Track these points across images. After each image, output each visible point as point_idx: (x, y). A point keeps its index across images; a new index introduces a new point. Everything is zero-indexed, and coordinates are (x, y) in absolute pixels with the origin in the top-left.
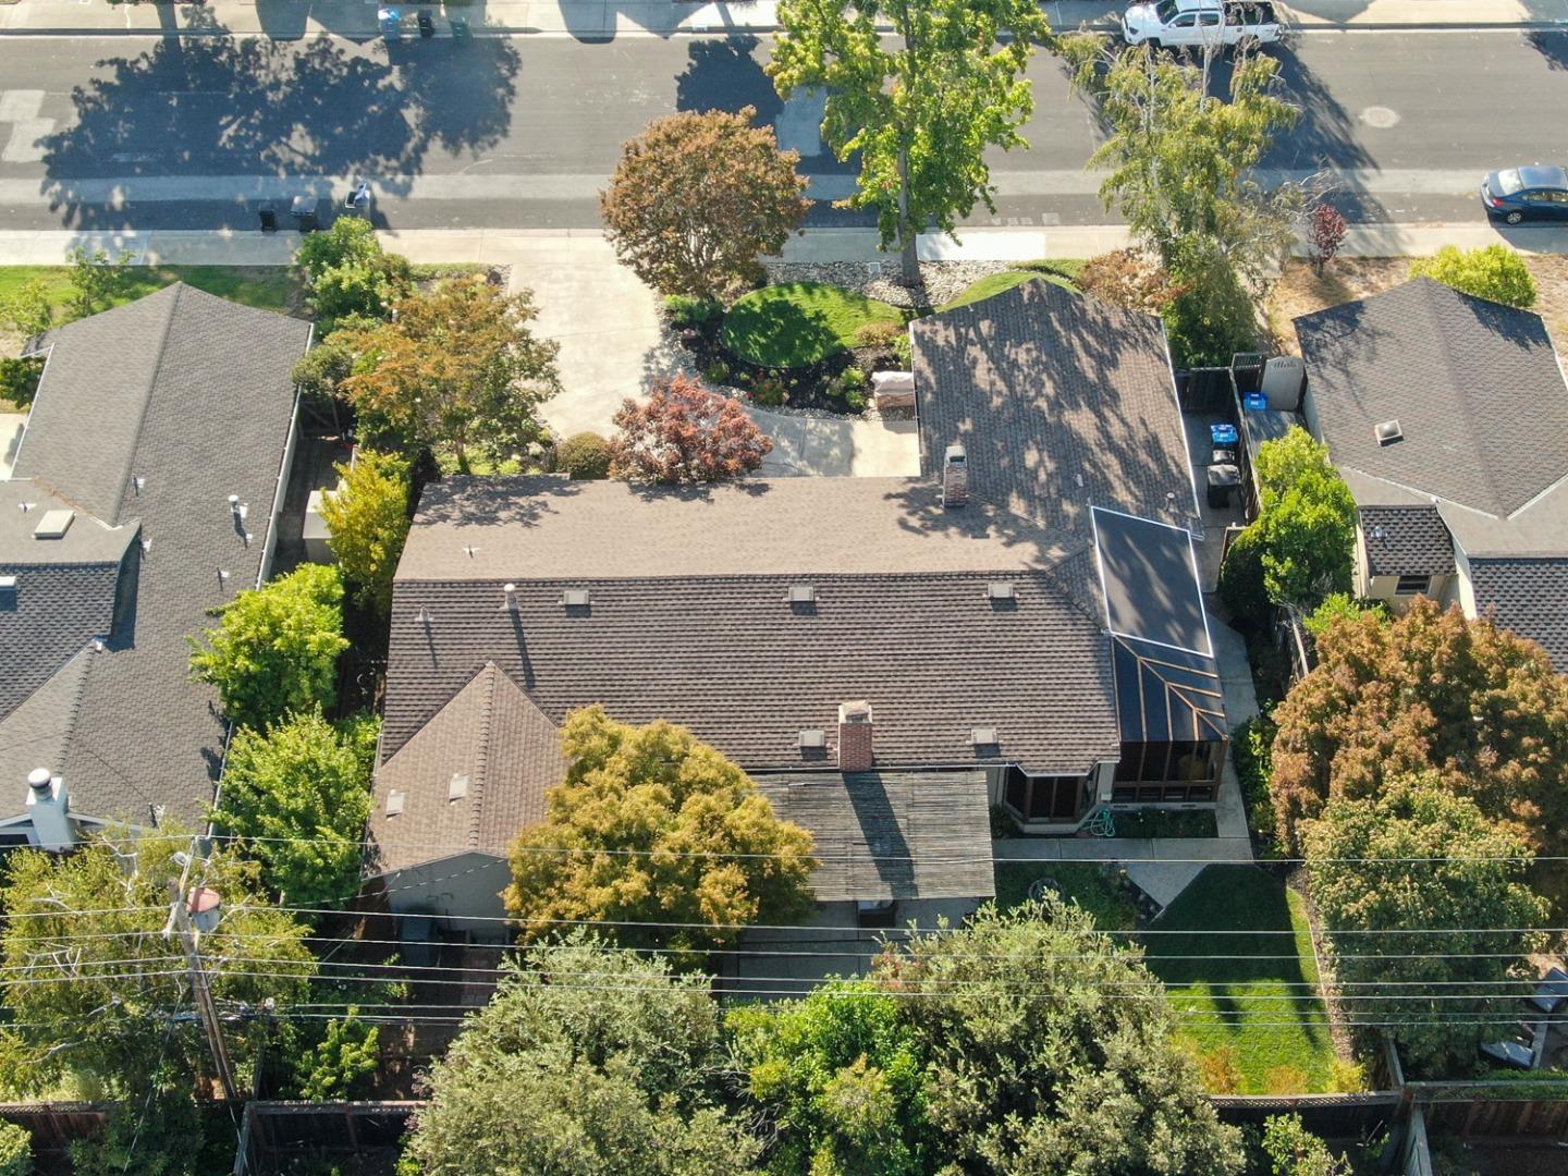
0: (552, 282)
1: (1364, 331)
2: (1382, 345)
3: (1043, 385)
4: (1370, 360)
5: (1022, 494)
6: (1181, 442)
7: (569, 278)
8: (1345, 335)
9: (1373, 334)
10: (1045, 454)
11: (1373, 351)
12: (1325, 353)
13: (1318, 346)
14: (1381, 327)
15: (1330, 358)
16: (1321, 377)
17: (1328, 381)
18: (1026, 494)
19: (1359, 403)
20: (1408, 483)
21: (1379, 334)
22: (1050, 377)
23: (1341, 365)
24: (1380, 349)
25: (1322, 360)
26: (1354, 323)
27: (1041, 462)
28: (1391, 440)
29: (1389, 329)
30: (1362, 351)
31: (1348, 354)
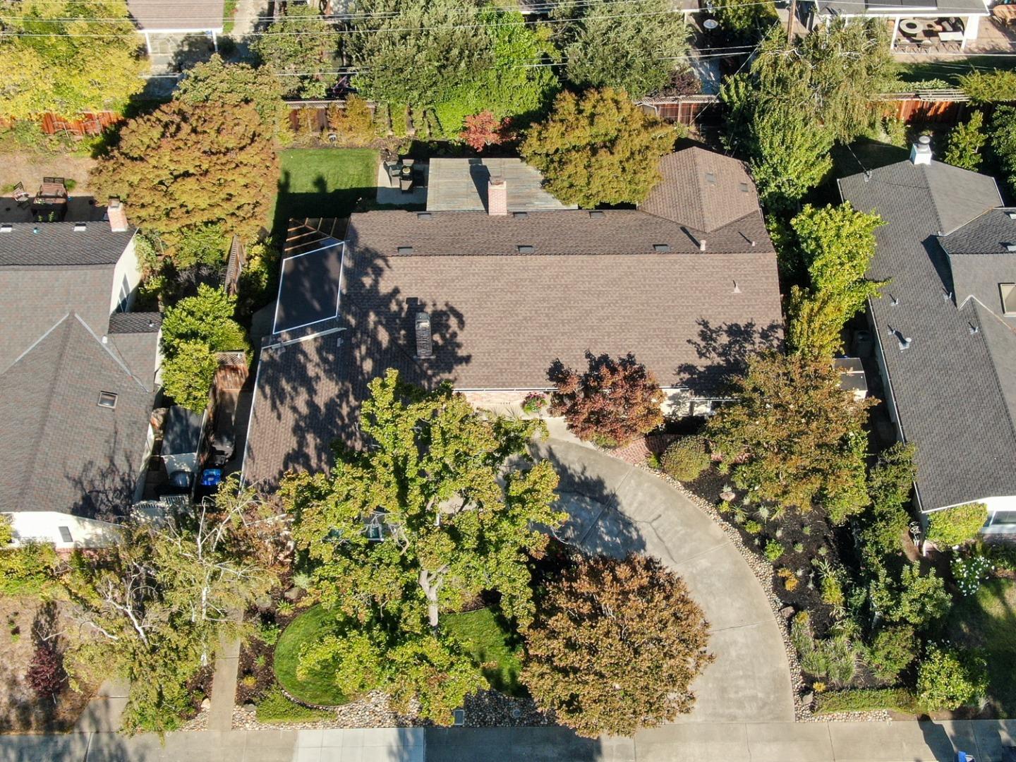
0: (754, 698)
1: (83, 489)
2: (76, 472)
3: (349, 414)
4: (91, 463)
5: (379, 344)
6: (255, 413)
7: (740, 704)
8: (98, 492)
9: (78, 482)
10: (358, 363)
11: (86, 469)
12: (119, 485)
13: (121, 493)
14: (70, 484)
15: (117, 479)
16: (130, 466)
17: (128, 461)
18: (376, 343)
19: (116, 433)
20: (113, 361)
21: (74, 480)
22: (342, 419)
23: (113, 469)
24: (80, 468)
25: (122, 480)
26: (87, 499)
27: (363, 359)
28: (110, 396)
29: (65, 479)
30: (93, 473)
31: (104, 476)
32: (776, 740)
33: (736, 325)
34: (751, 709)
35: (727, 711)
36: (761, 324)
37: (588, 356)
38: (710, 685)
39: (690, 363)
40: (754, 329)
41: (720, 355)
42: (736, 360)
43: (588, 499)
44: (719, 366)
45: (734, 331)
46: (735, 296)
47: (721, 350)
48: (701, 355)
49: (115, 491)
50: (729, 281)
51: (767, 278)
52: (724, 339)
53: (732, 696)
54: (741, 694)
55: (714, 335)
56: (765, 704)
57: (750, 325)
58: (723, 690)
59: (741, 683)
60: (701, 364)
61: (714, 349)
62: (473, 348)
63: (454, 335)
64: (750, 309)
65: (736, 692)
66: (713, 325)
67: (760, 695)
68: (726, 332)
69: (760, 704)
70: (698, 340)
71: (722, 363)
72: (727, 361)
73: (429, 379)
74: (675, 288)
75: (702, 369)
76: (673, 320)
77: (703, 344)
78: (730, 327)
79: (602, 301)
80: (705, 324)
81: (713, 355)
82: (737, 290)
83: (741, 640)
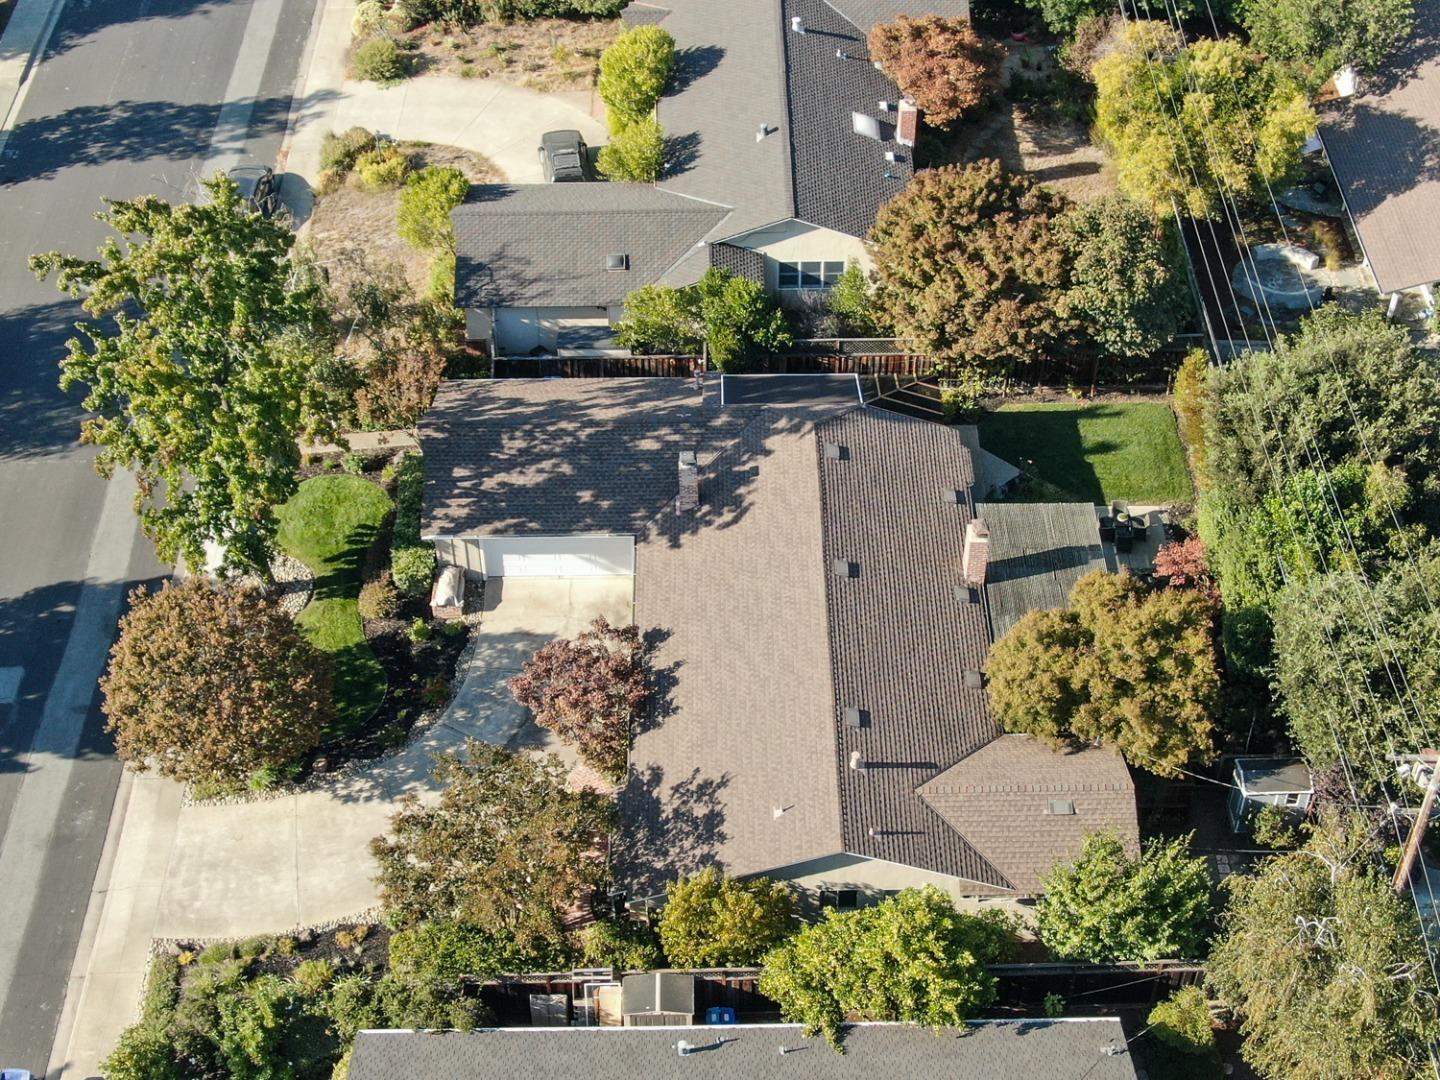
0: (195, 897)
1: (492, 262)
2: (513, 252)
3: (561, 430)
4: (528, 263)
7: (191, 882)
8: (491, 275)
9: (500, 256)
10: (649, 434)
11: (518, 260)
12: (505, 291)
13: (495, 295)
14: (495, 250)
15: (513, 289)
16: (534, 296)
17: (540, 294)
19: (575, 277)
20: (676, 259)
21: (502, 252)
23: (524, 283)
24: (519, 254)
25: (513, 294)
26: (480, 267)
27: (658, 438)
29: (500, 244)
30: (516, 267)
31: (514, 277)
32: (133, 915)
33: (722, 821)
34: (181, 893)
35: (183, 869)
36: (723, 852)
37: (678, 665)
38: (222, 854)
39: (665, 778)
40: (717, 844)
41: (676, 811)
42: (668, 831)
43: (514, 732)
44: (659, 812)
45: (714, 819)
46: (768, 812)
47: (683, 810)
48: (676, 789)
49: (497, 290)
50: (793, 801)
51: (799, 847)
52: (700, 810)
53: (203, 875)
54: (203, 884)
55: (706, 798)
56: (184, 908)
57: (722, 837)
58: (213, 866)
59: (219, 885)
60: (663, 792)
61: (685, 803)
62: (691, 547)
63: (709, 523)
64: (747, 835)
65: (207, 880)
66: (722, 795)
67: (197, 904)
68: (712, 811)
69: (186, 903)
70: (700, 780)
71: (664, 815)
72: (667, 821)
73: (650, 517)
74: (779, 738)
75: (655, 794)
76: (730, 744)
77: (693, 787)
78: (720, 814)
79: (757, 659)
80: (723, 783)
81: (676, 803)
82: (778, 813)
83: (278, 888)
